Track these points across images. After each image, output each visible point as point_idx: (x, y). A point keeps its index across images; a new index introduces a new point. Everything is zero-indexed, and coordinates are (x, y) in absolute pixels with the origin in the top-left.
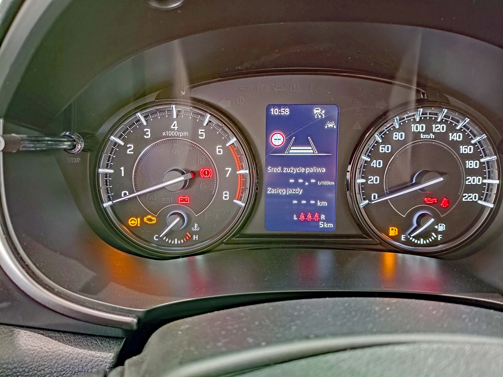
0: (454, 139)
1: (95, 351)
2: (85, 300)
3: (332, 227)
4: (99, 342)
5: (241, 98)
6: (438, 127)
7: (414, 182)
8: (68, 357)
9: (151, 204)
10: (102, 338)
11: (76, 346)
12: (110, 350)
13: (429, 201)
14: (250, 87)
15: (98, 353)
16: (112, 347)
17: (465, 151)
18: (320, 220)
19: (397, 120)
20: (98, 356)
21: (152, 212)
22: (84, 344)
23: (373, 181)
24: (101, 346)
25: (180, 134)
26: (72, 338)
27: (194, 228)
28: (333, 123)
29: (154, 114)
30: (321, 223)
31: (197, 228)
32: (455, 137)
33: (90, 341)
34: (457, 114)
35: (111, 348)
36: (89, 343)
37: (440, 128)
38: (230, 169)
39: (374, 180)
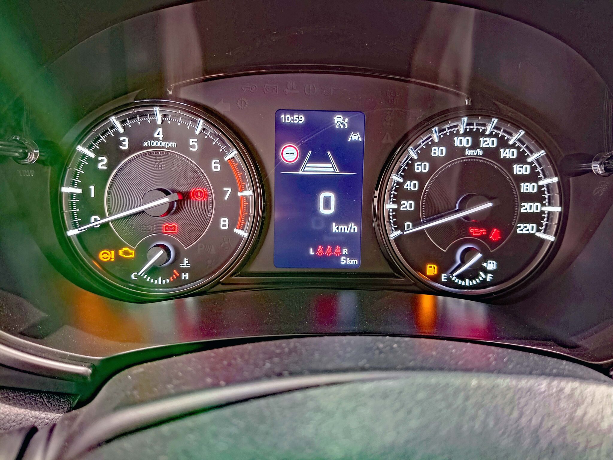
0: (506, 156)
1: (39, 411)
2: (27, 344)
3: (357, 263)
4: (45, 400)
5: (244, 101)
6: (486, 141)
7: (457, 208)
8: (3, 419)
9: (128, 233)
10: (50, 395)
11: (15, 405)
12: (58, 409)
13: (475, 233)
14: (255, 88)
15: (43, 413)
16: (62, 406)
17: (520, 171)
18: (342, 255)
19: (436, 131)
20: (42, 418)
21: (130, 243)
22: (25, 402)
23: (406, 207)
24: (48, 405)
25: (165, 144)
26: (10, 395)
27: (183, 265)
28: (358, 135)
29: (133, 119)
30: (343, 259)
31: (187, 264)
32: (507, 154)
33: (34, 398)
34: (509, 125)
35: (60, 407)
36: (33, 401)
37: (489, 143)
38: (230, 190)
39: (408, 206)
